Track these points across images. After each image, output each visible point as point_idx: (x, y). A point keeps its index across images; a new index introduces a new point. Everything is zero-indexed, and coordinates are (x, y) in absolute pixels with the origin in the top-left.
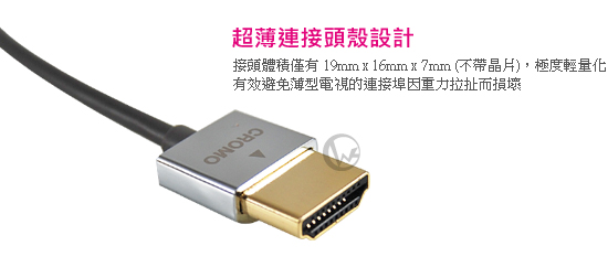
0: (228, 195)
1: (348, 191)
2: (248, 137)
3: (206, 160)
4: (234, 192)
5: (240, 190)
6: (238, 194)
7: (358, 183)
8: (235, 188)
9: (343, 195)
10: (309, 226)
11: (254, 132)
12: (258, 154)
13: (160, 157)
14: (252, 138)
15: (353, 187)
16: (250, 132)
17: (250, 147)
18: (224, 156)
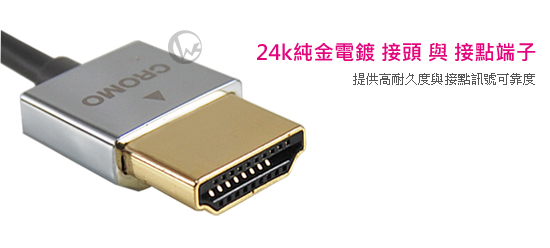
0: (105, 146)
1: (272, 149)
2: (149, 74)
3: (85, 102)
4: (113, 142)
5: (122, 140)
6: (119, 147)
7: (288, 140)
8: (115, 137)
9: (264, 154)
10: (212, 193)
11: (157, 69)
12: (157, 96)
13: (26, 94)
14: (153, 76)
15: (280, 144)
16: (152, 68)
17: (148, 87)
18: (110, 96)
